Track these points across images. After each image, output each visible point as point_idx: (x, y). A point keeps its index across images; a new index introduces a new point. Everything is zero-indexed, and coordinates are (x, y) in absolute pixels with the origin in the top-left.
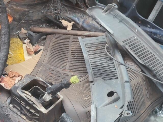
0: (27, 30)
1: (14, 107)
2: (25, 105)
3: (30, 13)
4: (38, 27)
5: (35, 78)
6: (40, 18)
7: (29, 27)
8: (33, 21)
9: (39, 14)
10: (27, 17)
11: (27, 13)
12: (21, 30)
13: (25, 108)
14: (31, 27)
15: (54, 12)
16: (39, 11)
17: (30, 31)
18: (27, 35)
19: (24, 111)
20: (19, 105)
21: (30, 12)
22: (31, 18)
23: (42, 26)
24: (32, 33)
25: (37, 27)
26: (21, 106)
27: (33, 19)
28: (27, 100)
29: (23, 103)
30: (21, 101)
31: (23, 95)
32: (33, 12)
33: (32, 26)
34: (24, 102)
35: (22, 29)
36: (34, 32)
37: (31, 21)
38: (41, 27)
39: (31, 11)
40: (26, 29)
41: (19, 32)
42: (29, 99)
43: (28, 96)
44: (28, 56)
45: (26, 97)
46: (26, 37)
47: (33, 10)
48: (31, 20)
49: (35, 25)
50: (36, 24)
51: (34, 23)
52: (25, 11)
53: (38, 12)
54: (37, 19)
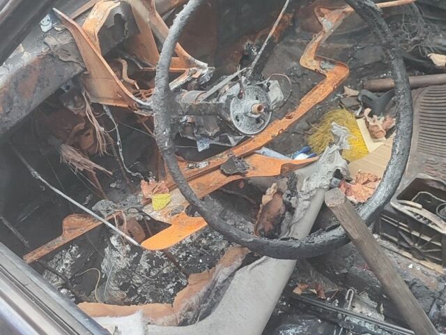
0: (355, 89)
1: (384, 238)
2: (408, 229)
3: (359, 52)
4: (378, 79)
5: (418, 177)
6: (380, 58)
7: (359, 82)
8: (366, 67)
9: (376, 50)
10: (352, 62)
11: (350, 52)
12: (343, 91)
13: (409, 235)
14: (363, 81)
15: (412, 40)
16: (375, 44)
17: (365, 90)
18: (360, 98)
19: (407, 243)
20: (395, 231)
21: (358, 49)
22: (361, 61)
23: (385, 75)
24: (369, 94)
25: (375, 79)
26: (400, 232)
27: (366, 63)
28: (415, 217)
29: (404, 226)
30: (400, 223)
31: (404, 209)
32: (363, 49)
33: (365, 79)
34: (406, 224)
35: (346, 88)
36: (373, 91)
37: (361, 69)
38: (384, 78)
39: (358, 47)
40: (353, 87)
41: (339, 95)
42: (417, 214)
43: (415, 210)
44: (372, 142)
45: (412, 212)
46: (358, 103)
47: (363, 44)
48: (360, 65)
49: (370, 76)
50: (371, 74)
51: (368, 72)
52: (346, 49)
53: (372, 46)
54: (374, 61)
